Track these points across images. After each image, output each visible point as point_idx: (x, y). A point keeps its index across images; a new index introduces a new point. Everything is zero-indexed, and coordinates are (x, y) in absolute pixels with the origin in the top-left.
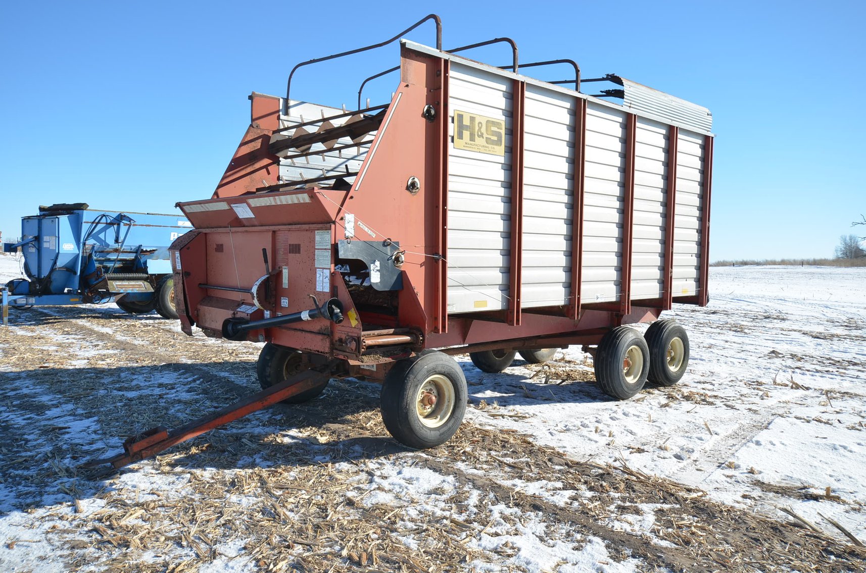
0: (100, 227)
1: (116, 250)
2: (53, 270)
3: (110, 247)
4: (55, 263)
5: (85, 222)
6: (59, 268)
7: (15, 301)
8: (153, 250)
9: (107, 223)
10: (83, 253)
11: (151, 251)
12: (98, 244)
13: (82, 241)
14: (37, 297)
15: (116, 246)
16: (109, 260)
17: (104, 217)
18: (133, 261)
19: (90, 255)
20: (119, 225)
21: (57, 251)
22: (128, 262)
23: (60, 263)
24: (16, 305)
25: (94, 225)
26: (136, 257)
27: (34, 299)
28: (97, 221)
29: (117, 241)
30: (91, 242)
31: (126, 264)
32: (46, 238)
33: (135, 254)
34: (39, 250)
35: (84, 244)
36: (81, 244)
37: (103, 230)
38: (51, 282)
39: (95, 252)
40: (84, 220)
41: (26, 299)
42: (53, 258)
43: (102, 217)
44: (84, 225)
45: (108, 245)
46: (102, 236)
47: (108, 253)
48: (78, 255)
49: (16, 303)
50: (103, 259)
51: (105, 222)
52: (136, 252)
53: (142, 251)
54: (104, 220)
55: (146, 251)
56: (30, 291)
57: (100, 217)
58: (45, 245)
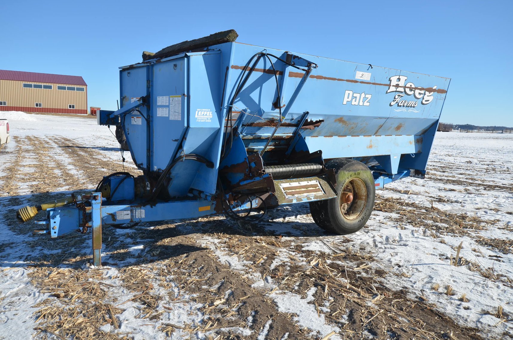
0: (255, 76)
1: (271, 122)
2: (175, 160)
3: (264, 116)
4: (180, 147)
5: (233, 67)
6: (187, 156)
7: (113, 216)
8: (320, 121)
9: (264, 71)
10: (226, 127)
11: (317, 122)
12: (248, 110)
13: (226, 104)
14: (148, 207)
15: (276, 114)
16: (259, 140)
17: (262, 59)
18: (290, 139)
19: (235, 129)
20: (282, 74)
21: (186, 125)
22: (282, 142)
23: (189, 147)
24: (116, 223)
25: (247, 72)
26: (295, 133)
27: (143, 211)
28: (251, 65)
29: (276, 104)
30: (239, 106)
31: (279, 145)
32: (161, 100)
33: (294, 129)
34: (149, 121)
35: (230, 110)
36: (225, 111)
37: (259, 83)
38: (169, 179)
39: (243, 125)
40: (232, 63)
41: (132, 211)
42: (178, 136)
43: (259, 59)
44: (231, 71)
45: (260, 112)
46: (254, 96)
47: (260, 126)
48: (219, 130)
49: (114, 219)
50: (251, 137)
51: (263, 68)
52: (297, 125)
53: (307, 123)
54: (260, 65)
55: (312, 123)
56: (136, 195)
57: (256, 58)
58: (160, 113)
